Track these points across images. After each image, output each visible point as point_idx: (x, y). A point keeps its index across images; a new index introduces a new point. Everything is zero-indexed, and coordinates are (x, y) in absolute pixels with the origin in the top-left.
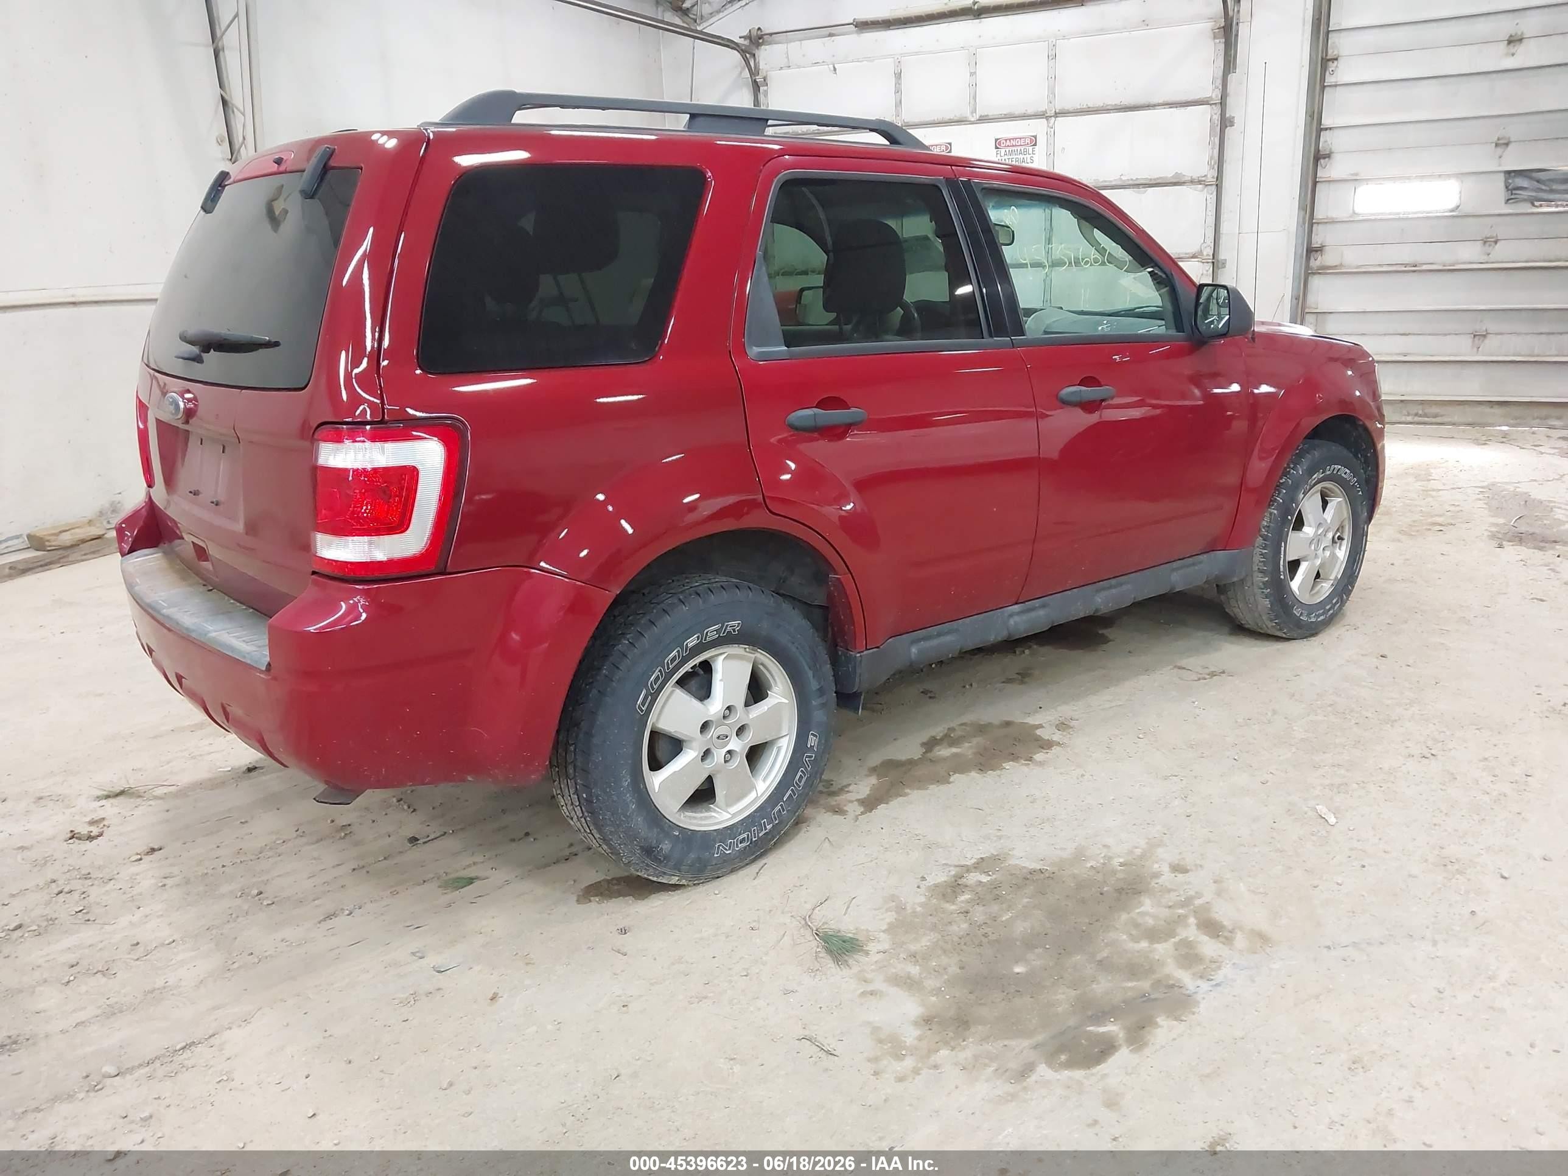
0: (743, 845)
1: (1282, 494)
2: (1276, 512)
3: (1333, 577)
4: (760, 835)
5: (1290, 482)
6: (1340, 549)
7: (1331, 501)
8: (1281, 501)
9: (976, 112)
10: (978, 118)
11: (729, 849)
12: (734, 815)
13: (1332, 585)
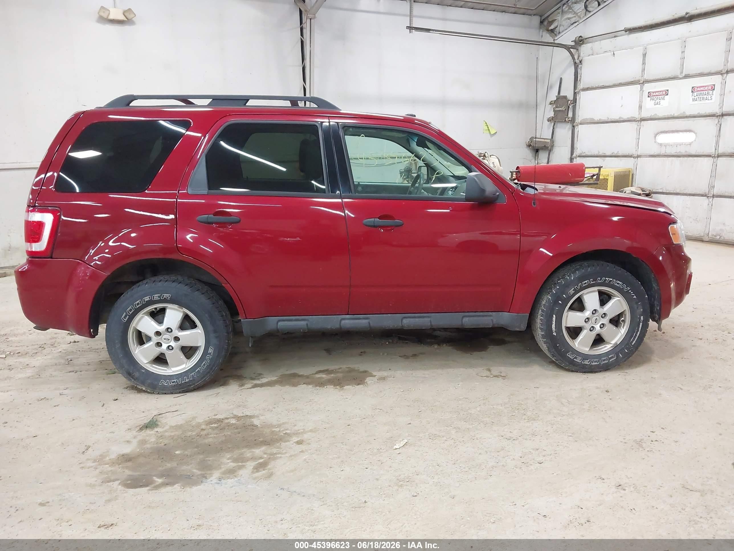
0: (174, 384)
1: (555, 289)
2: (550, 297)
3: (613, 342)
4: (182, 382)
5: (563, 283)
6: (623, 328)
7: (614, 298)
8: (555, 292)
9: (683, 73)
10: (684, 75)
11: (167, 384)
12: (173, 372)
13: (612, 347)
